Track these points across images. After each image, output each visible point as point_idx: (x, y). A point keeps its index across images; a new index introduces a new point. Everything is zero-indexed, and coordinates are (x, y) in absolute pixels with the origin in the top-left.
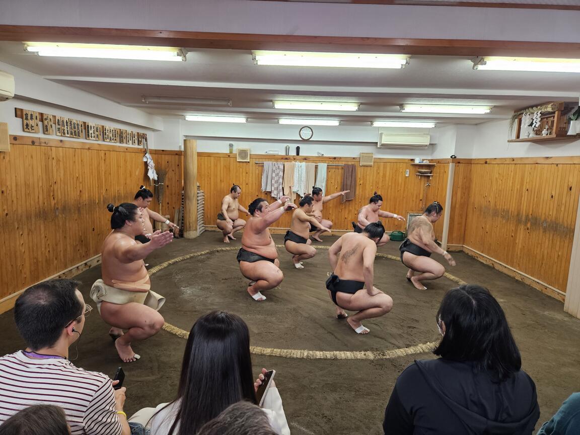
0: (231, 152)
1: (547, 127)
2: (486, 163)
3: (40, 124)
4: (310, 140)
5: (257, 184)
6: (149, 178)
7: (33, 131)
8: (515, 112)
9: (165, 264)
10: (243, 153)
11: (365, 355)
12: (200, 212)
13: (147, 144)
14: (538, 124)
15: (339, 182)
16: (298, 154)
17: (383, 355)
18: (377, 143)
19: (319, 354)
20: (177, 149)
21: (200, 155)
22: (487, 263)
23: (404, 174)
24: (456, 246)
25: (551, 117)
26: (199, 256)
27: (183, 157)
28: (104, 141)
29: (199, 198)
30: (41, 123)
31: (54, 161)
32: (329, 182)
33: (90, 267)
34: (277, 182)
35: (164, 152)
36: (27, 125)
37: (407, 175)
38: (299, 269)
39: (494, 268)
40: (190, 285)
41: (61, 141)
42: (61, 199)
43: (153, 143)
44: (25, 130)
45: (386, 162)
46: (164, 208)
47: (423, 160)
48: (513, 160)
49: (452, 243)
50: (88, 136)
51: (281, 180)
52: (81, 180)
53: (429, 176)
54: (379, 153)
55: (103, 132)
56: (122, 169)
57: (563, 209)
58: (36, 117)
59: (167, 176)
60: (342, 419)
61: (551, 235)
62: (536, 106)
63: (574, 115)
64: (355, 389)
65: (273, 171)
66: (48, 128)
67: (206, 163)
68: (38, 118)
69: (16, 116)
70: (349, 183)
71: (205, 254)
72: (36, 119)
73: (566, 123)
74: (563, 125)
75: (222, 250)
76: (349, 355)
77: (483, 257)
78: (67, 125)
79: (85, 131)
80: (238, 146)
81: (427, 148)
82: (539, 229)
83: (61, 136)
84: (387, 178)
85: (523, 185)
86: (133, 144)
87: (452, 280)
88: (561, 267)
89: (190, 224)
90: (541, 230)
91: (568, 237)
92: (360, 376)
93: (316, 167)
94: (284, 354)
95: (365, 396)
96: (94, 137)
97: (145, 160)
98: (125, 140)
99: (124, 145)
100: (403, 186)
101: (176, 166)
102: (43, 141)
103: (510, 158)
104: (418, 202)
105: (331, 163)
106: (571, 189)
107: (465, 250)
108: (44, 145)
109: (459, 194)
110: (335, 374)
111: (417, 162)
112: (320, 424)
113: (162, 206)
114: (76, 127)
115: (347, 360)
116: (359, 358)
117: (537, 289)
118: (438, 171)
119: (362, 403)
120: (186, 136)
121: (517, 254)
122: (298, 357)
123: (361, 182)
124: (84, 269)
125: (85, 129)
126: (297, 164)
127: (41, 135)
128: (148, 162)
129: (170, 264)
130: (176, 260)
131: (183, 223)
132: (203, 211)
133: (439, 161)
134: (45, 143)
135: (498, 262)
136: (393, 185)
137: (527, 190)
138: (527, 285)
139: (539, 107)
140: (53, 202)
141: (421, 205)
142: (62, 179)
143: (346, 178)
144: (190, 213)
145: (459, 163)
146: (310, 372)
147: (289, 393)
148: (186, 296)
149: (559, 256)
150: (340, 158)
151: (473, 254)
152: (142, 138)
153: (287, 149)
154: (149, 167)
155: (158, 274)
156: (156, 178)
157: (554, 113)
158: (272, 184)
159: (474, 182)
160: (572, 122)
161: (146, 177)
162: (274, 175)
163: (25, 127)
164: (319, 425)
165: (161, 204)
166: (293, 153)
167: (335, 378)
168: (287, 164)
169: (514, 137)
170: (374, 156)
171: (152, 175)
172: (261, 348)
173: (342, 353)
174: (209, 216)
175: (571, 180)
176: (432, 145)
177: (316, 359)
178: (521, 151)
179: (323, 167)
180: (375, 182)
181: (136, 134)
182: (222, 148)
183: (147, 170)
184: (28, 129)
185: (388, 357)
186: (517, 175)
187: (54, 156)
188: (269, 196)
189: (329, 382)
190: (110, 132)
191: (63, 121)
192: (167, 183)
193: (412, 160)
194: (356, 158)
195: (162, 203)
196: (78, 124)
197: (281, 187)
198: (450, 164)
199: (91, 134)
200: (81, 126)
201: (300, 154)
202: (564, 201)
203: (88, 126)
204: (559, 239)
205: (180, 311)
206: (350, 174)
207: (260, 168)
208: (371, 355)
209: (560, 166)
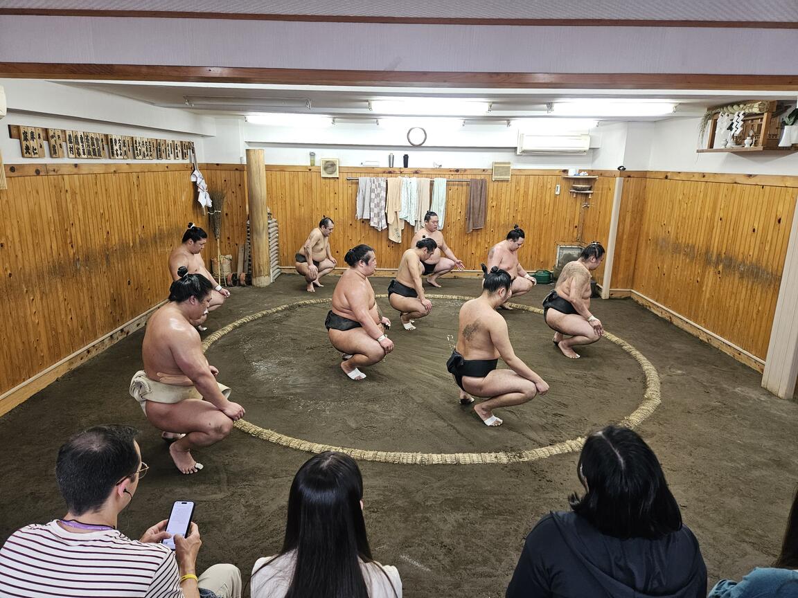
0: (313, 165)
1: (751, 133)
2: (666, 177)
3: (45, 144)
4: (423, 145)
5: (350, 209)
6: (200, 205)
7: (36, 156)
8: (708, 109)
9: (229, 328)
10: (330, 166)
11: (496, 457)
12: (274, 249)
13: (194, 156)
14: (740, 129)
15: (464, 204)
16: (406, 165)
17: (520, 457)
18: (516, 148)
19: (436, 458)
20: (238, 162)
21: (269, 168)
22: (663, 316)
23: (553, 191)
24: (621, 291)
25: (758, 119)
26: (274, 313)
27: (245, 173)
28: (135, 158)
29: (270, 231)
30: (47, 142)
31: (69, 195)
32: (450, 204)
33: (128, 333)
34: (377, 205)
35: (219, 166)
36: (27, 148)
37: (557, 193)
38: (410, 331)
39: (671, 323)
40: (265, 357)
41: (76, 165)
42: (81, 246)
43: (203, 155)
44: (26, 155)
45: (528, 175)
46: (223, 245)
47: (580, 171)
48: (704, 176)
49: (617, 288)
50: (112, 154)
51: (383, 203)
52: (107, 218)
53: (588, 194)
54: (518, 162)
55: (133, 146)
56: (162, 195)
57: (767, 248)
58: (39, 135)
59: (225, 200)
60: (466, 549)
61: (750, 283)
62: (738, 104)
63: (789, 117)
64: (483, 506)
65: (372, 191)
66: (56, 148)
67: (279, 181)
68: (41, 137)
69: (11, 137)
70: (477, 205)
71: (282, 311)
72: (39, 138)
73: (777, 128)
74: (773, 131)
75: (305, 305)
76: (475, 458)
77: (658, 307)
78: (82, 142)
79: (108, 147)
80: (323, 155)
81: (585, 154)
82: (734, 274)
83: (76, 158)
84: (530, 198)
85: (715, 212)
86: (175, 159)
87: (614, 343)
88: (761, 327)
89: (259, 267)
90: (737, 275)
91: (772, 286)
92: (489, 488)
93: (432, 184)
94: (390, 460)
95: (496, 516)
96: (121, 155)
97: (193, 179)
98: (164, 155)
99: (164, 161)
100: (551, 208)
101: (238, 186)
102: (52, 169)
103: (700, 173)
104: (571, 230)
105: (452, 177)
106: (779, 221)
107: (634, 297)
108: (53, 173)
109: (628, 220)
110: (459, 486)
111: (571, 174)
112: (437, 556)
113: (221, 242)
114: (95, 143)
115: (473, 465)
116: (488, 462)
117: (728, 353)
118: (601, 186)
119: (492, 526)
120: (249, 143)
121: (703, 306)
122: (410, 462)
123: (494, 204)
124: (120, 338)
125: (108, 144)
126: (405, 179)
127: (47, 160)
128: (198, 183)
129: (235, 327)
130: (244, 320)
131: (250, 265)
132: (276, 247)
133: (602, 174)
134: (54, 171)
135: (677, 314)
136: (538, 207)
137: (721, 219)
138: (714, 347)
139: (741, 106)
140: (71, 252)
141: (575, 234)
142: (81, 218)
143: (473, 199)
144: (259, 251)
145: (629, 177)
146: (424, 483)
147: (398, 513)
148: (259, 375)
149: (758, 311)
150: (465, 170)
151: (644, 302)
152: (187, 148)
153: (391, 159)
154: (199, 190)
155: (220, 342)
156: (210, 205)
157: (763, 114)
158: (370, 208)
159: (649, 204)
160: (786, 127)
161: (196, 204)
162: (373, 196)
163: (25, 151)
164: (436, 558)
165: (218, 240)
166: (399, 163)
167: (458, 491)
168: (391, 180)
169: (705, 146)
170: (512, 167)
171: (205, 200)
172: (360, 451)
173: (466, 455)
174: (285, 254)
175: (780, 209)
176: (593, 150)
177: (433, 465)
178: (714, 164)
179: (440, 184)
180: (512, 204)
181: (179, 143)
182: (299, 158)
183: (196, 195)
184: (29, 153)
185: (526, 459)
186: (708, 199)
187: (67, 187)
188: (367, 226)
189: (448, 497)
190: (143, 144)
191: (76, 137)
192: (225, 210)
193: (565, 171)
194: (487, 170)
195: (220, 238)
196: (97, 139)
197: (383, 213)
198: (618, 179)
199: (117, 150)
200: (102, 141)
201: (409, 166)
202: (769, 238)
203: (111, 139)
204: (760, 289)
205: (252, 396)
206: (479, 192)
207: (354, 186)
208: (503, 458)
209: (767, 189)
